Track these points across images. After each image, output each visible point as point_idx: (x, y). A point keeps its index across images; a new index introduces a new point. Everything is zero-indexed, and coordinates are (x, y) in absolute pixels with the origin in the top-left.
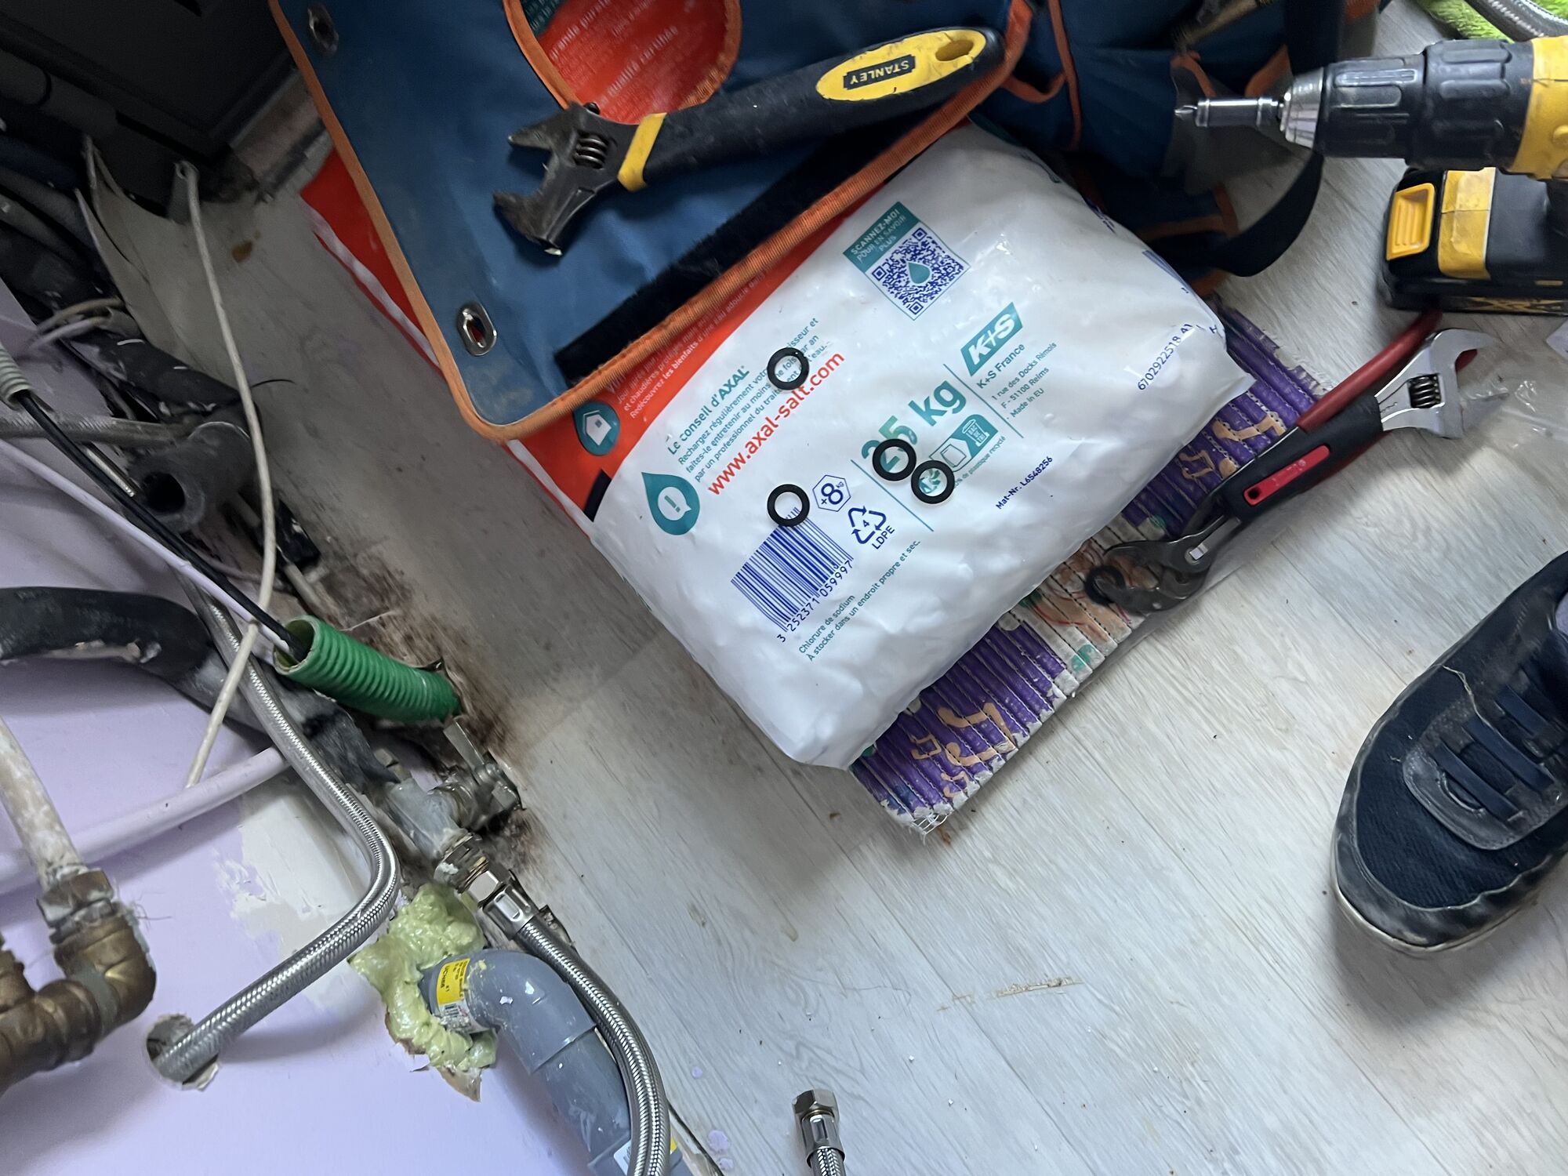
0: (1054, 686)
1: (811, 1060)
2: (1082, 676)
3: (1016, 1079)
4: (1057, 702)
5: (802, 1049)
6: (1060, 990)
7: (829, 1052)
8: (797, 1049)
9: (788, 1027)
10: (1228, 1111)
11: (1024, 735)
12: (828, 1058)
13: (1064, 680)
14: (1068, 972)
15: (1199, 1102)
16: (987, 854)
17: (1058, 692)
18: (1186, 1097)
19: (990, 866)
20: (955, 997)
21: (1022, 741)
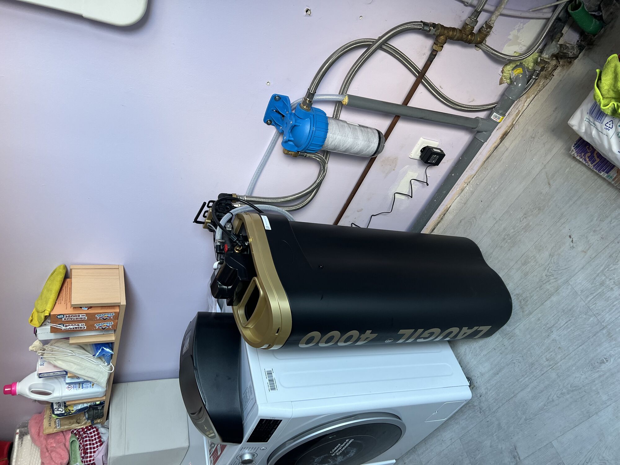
0: (603, 172)
1: (531, 140)
2: (606, 178)
3: (532, 180)
4: (600, 174)
5: (533, 138)
6: (548, 185)
7: (533, 144)
8: (533, 137)
9: (537, 134)
10: (532, 216)
11: (593, 168)
12: (532, 144)
13: (605, 174)
14: (551, 185)
15: (532, 211)
16: (572, 166)
17: (602, 173)
18: (533, 209)
19: (569, 167)
20: (545, 165)
21: (592, 168)
